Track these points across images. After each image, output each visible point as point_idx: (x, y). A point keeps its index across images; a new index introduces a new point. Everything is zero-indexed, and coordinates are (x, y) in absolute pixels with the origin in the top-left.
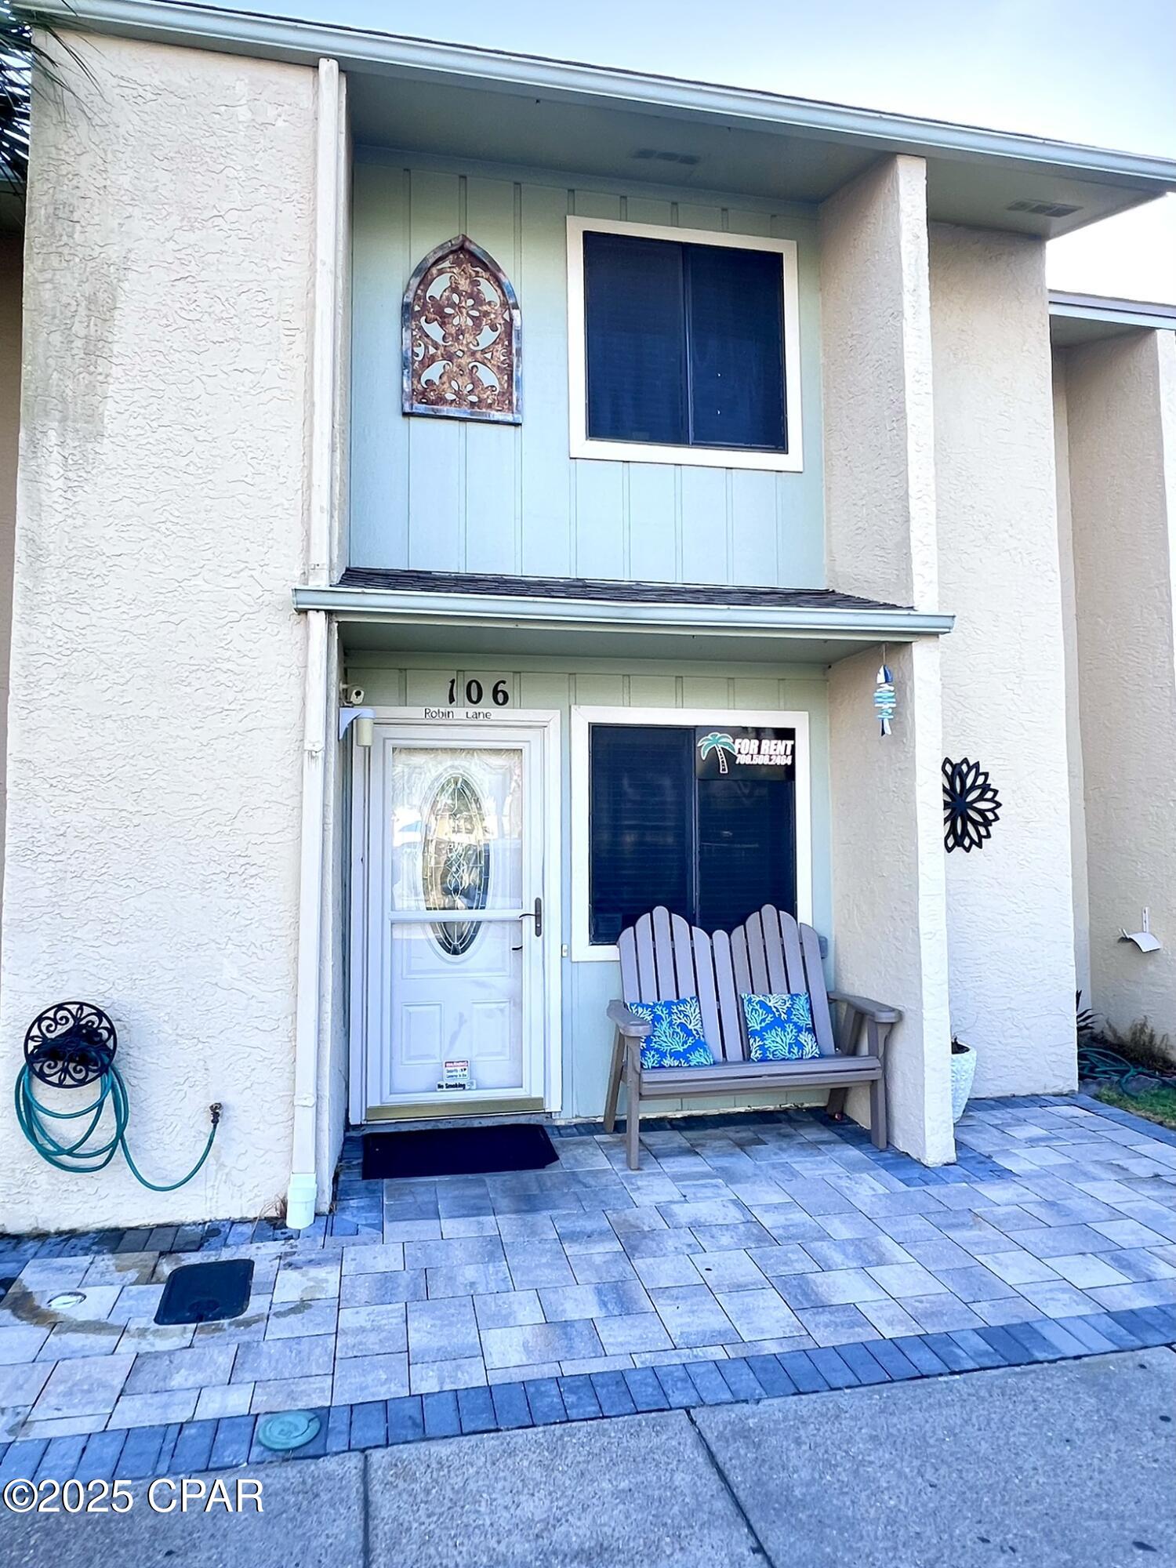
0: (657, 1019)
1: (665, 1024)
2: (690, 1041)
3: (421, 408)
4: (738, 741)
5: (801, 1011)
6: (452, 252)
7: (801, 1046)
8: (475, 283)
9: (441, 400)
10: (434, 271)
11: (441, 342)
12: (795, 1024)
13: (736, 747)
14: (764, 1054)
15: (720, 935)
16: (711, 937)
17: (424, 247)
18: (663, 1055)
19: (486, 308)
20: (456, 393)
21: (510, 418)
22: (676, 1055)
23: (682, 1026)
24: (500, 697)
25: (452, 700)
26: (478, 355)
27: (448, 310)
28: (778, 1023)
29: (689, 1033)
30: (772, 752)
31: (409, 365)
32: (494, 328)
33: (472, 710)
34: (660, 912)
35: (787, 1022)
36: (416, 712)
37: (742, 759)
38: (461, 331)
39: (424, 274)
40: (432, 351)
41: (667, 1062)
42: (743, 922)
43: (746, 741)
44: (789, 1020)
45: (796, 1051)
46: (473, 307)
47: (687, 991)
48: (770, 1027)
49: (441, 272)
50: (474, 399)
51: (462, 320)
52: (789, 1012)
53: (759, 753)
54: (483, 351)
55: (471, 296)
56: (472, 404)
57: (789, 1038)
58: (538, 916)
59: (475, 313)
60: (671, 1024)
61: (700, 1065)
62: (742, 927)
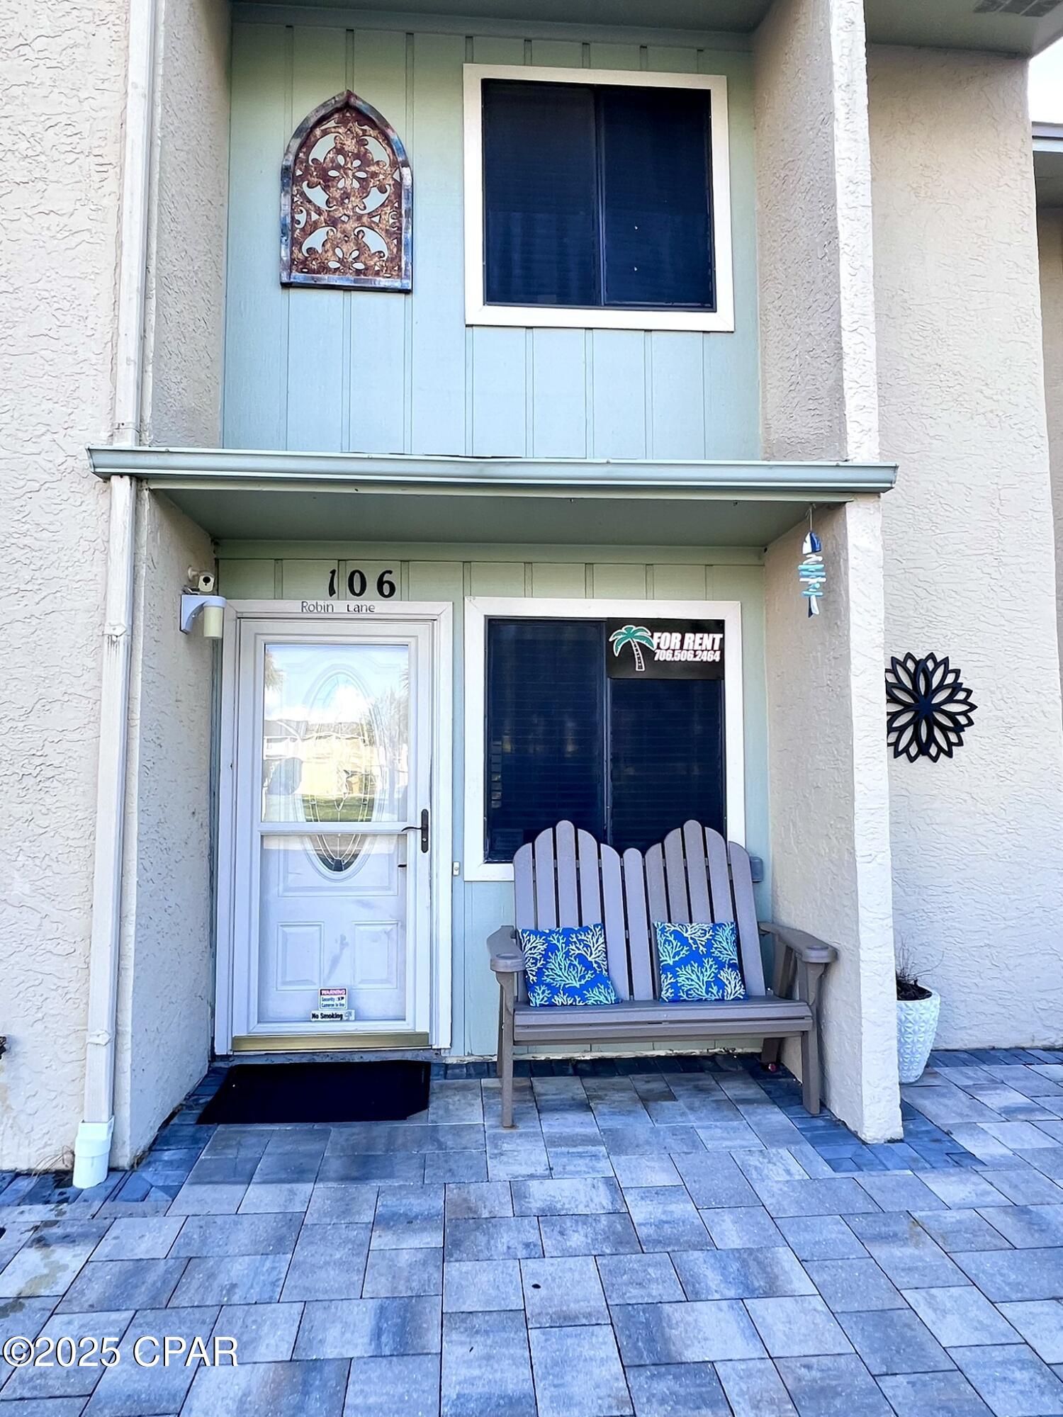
0: (552, 948)
1: (560, 954)
2: (589, 976)
3: (298, 277)
4: (656, 635)
5: (725, 944)
6: (337, 110)
7: (721, 985)
8: (361, 143)
9: (324, 268)
10: (318, 132)
11: (324, 207)
12: (716, 959)
13: (655, 641)
14: (676, 993)
15: (632, 854)
16: (621, 856)
17: (306, 106)
18: (554, 991)
19: (373, 168)
20: (340, 261)
21: (397, 284)
22: (570, 991)
23: (582, 958)
24: (386, 588)
25: (332, 592)
26: (365, 219)
27: (333, 173)
28: (694, 957)
29: (588, 966)
30: (697, 647)
31: (291, 233)
32: (382, 190)
33: (354, 603)
34: (565, 827)
35: (705, 956)
36: (293, 606)
37: (661, 656)
38: (346, 195)
39: (306, 136)
40: (315, 217)
41: (558, 1000)
42: (661, 840)
43: (667, 634)
44: (709, 954)
45: (715, 989)
46: (359, 169)
47: (591, 918)
48: (684, 962)
49: (325, 133)
50: (360, 266)
51: (345, 183)
52: (709, 945)
53: (681, 648)
54: (371, 215)
55: (357, 156)
56: (358, 272)
57: (708, 975)
58: (425, 829)
59: (362, 175)
60: (567, 954)
61: (598, 1005)
62: (659, 845)
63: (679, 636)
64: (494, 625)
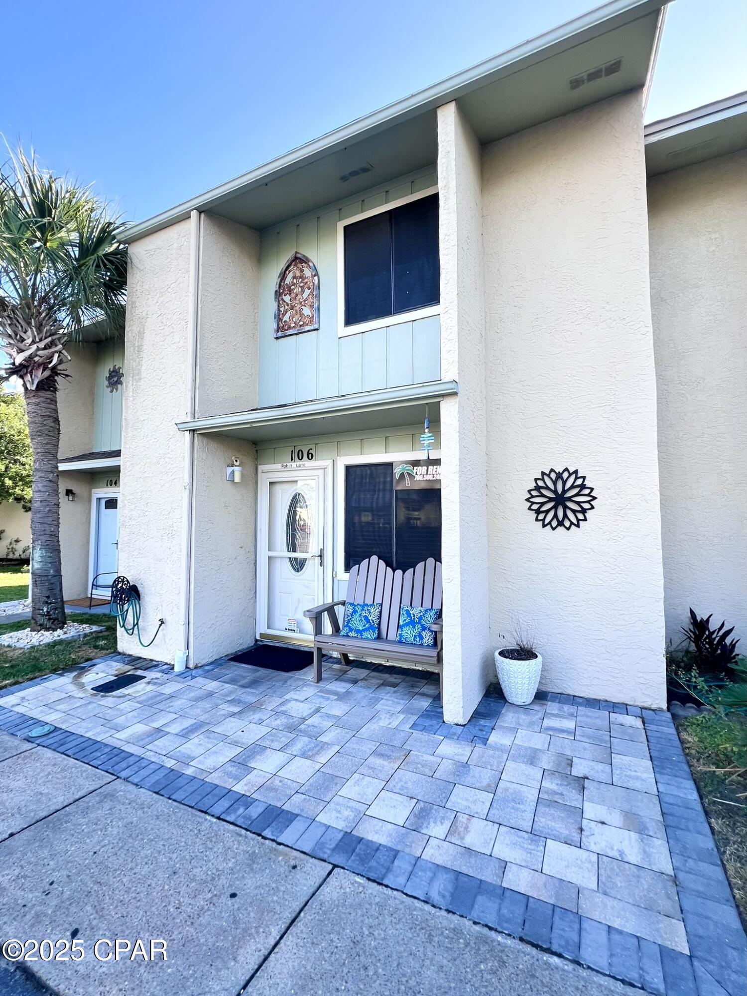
0: (355, 612)
1: (358, 614)
2: (367, 626)
3: (280, 334)
4: (415, 468)
5: (429, 619)
6: (293, 261)
7: (421, 638)
8: (302, 271)
9: (290, 328)
10: (287, 272)
11: (289, 302)
12: (422, 625)
13: (415, 471)
14: (400, 638)
15: (399, 572)
16: (394, 572)
17: (282, 265)
18: (351, 630)
19: (306, 280)
20: (295, 323)
21: (312, 328)
22: (358, 631)
23: (366, 617)
24: (310, 456)
25: (292, 460)
26: (303, 303)
27: (292, 287)
28: (412, 623)
29: (368, 621)
30: (434, 473)
31: (278, 317)
32: (309, 288)
33: (299, 463)
34: (374, 558)
35: (417, 623)
36: (278, 466)
37: (418, 478)
38: (297, 295)
39: (283, 276)
40: (286, 307)
41: (350, 634)
42: (414, 566)
43: (420, 467)
44: (419, 623)
45: (418, 639)
46: (301, 282)
47: (378, 600)
48: (407, 625)
49: (290, 272)
50: (301, 323)
51: (297, 290)
52: (420, 618)
53: (427, 474)
54: (305, 301)
55: (300, 277)
56: (301, 326)
57: (416, 632)
58: (321, 556)
59: (302, 285)
60: (360, 615)
61: (367, 639)
62: (412, 569)
63: (426, 468)
64: (348, 469)
